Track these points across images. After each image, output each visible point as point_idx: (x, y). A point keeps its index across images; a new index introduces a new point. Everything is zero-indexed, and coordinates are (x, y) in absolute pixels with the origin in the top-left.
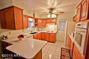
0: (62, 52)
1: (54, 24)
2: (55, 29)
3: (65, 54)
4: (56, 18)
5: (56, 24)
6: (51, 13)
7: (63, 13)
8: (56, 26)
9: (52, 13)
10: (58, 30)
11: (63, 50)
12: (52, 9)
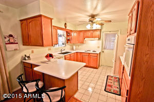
0: (109, 80)
1: (98, 39)
2: (99, 47)
3: (112, 84)
4: (101, 30)
5: (99, 39)
6: (92, 22)
7: (110, 21)
8: (100, 41)
9: (94, 23)
10: (104, 48)
11: (110, 79)
12: (93, 16)
